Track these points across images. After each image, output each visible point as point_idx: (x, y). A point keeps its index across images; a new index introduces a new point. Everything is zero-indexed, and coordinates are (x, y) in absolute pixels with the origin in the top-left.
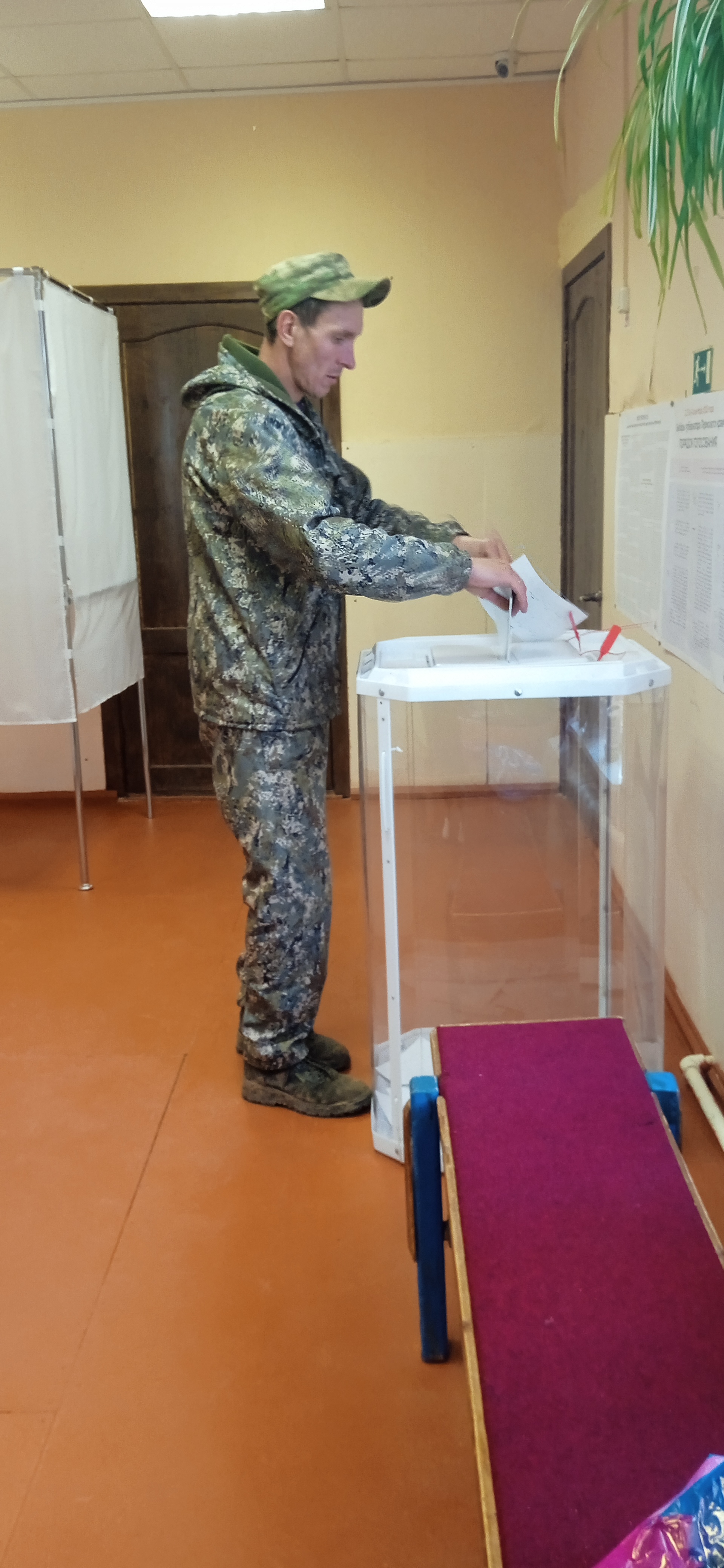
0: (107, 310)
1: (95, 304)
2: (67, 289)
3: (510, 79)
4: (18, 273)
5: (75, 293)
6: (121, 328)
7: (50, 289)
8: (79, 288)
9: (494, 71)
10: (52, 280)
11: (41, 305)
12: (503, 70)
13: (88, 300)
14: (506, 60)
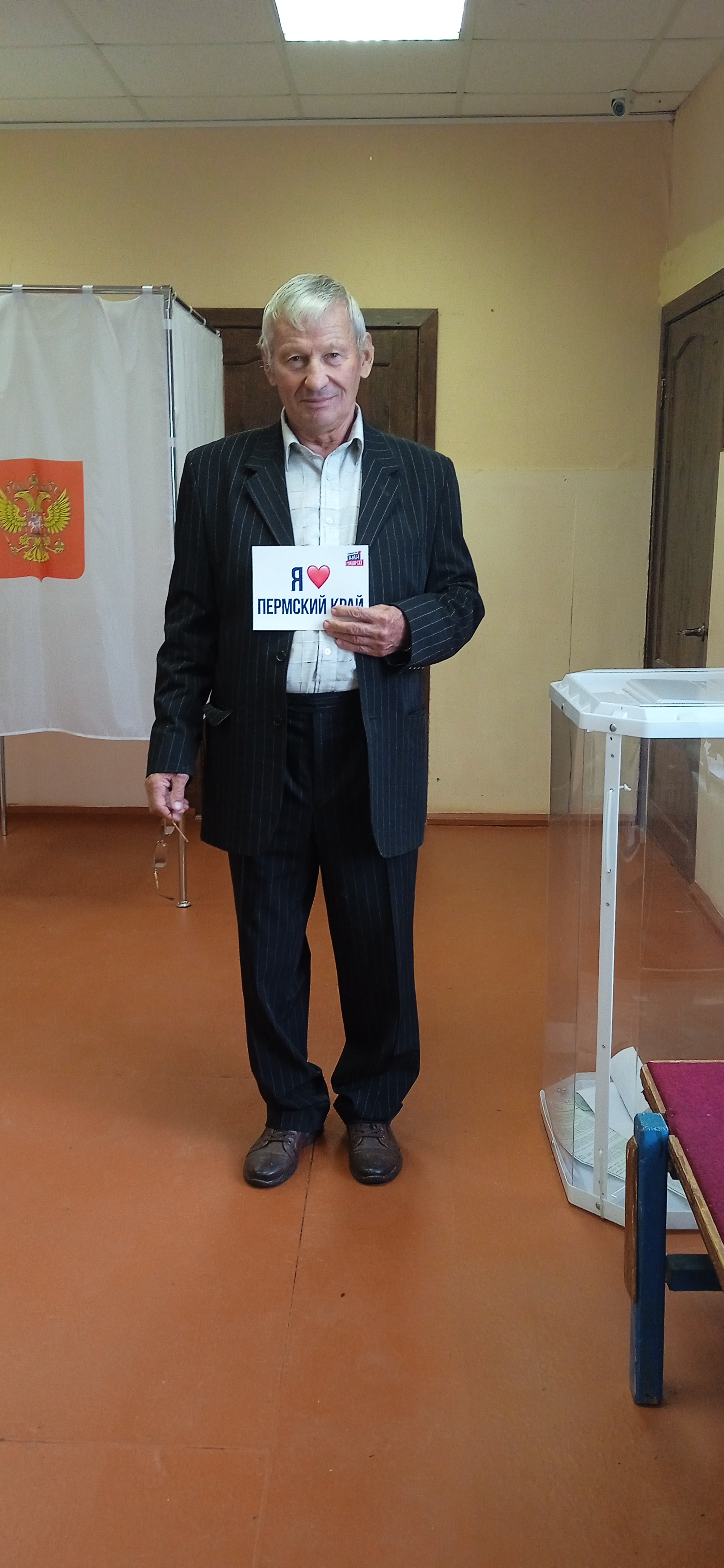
0: (215, 333)
1: (207, 326)
2: (188, 309)
3: (625, 117)
4: (147, 292)
5: (193, 314)
6: (226, 351)
7: (177, 309)
8: (198, 310)
9: (611, 111)
10: (178, 300)
11: (170, 324)
12: (619, 109)
13: (202, 322)
14: (623, 99)
